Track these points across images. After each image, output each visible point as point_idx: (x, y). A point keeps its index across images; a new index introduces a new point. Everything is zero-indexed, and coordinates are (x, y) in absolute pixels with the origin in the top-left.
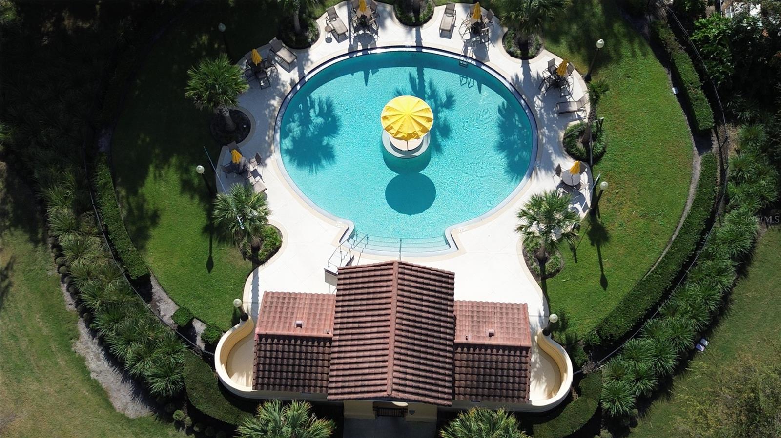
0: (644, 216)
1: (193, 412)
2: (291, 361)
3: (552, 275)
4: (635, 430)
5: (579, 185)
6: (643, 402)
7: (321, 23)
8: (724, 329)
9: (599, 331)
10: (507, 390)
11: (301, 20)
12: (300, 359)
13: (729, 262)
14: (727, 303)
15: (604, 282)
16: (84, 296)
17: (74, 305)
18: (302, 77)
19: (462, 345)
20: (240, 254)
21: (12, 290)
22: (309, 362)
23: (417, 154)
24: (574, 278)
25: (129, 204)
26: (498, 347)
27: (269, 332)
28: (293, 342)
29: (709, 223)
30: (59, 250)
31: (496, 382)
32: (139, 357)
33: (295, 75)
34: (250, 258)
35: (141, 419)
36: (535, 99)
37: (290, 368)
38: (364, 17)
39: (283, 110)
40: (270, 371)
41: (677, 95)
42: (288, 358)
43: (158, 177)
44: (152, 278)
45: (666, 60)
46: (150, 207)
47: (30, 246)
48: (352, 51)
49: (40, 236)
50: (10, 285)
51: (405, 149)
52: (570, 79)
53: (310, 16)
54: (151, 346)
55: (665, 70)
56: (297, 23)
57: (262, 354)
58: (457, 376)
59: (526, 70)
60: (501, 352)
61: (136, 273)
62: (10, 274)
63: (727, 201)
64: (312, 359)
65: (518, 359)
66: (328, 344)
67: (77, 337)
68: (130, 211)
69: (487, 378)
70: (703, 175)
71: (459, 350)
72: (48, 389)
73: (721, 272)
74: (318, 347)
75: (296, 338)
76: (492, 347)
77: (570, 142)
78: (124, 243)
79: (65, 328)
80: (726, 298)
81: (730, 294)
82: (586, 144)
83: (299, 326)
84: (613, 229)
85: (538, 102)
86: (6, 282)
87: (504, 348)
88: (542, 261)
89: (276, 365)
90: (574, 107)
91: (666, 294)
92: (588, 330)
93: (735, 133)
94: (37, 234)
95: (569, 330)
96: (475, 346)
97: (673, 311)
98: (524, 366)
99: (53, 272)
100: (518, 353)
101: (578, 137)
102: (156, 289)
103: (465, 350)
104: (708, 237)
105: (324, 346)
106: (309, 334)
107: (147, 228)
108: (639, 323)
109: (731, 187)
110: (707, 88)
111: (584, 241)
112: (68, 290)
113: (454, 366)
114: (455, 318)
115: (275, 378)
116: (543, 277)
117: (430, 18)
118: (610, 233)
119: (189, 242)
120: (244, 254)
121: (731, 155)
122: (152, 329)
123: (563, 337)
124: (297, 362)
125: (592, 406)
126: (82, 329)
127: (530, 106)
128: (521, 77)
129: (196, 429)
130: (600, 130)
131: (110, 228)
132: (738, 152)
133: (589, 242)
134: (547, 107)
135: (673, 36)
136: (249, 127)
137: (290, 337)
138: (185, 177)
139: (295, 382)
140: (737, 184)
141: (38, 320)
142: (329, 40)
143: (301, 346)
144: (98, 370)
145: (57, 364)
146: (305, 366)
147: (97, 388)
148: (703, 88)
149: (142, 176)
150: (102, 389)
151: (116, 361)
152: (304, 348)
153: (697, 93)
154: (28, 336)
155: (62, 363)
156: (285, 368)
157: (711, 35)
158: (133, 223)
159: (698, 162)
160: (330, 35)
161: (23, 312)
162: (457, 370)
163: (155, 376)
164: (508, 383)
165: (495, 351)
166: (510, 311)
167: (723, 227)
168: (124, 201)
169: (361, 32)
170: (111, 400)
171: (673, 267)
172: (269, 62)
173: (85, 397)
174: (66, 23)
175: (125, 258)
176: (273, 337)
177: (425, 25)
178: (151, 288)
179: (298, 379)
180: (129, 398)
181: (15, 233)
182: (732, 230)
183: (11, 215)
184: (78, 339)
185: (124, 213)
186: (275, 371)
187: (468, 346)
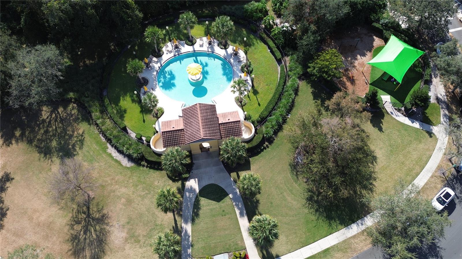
0: (267, 85)
1: (147, 161)
2: (173, 138)
3: (244, 105)
4: (275, 141)
5: (247, 80)
6: (276, 133)
7: (164, 49)
8: (294, 110)
9: (260, 117)
10: (236, 133)
11: (158, 49)
12: (175, 137)
13: (292, 92)
14: (294, 103)
15: (259, 105)
16: (108, 135)
17: (105, 140)
18: (161, 65)
19: (221, 124)
20: (152, 116)
21: (85, 139)
22: (178, 137)
23: (200, 80)
24: (251, 105)
25: (116, 109)
26: (231, 122)
27: (165, 131)
28: (172, 132)
29: (285, 83)
30: (97, 125)
31: (233, 132)
32: (128, 149)
33: (159, 65)
34: (156, 117)
35: (131, 167)
36: (231, 59)
37: (173, 140)
38: (176, 45)
39: (157, 75)
40: (167, 142)
41: (270, 52)
42: (172, 137)
43: (124, 100)
44: (127, 128)
45: (266, 43)
46: (123, 109)
47: (89, 126)
48: (175, 56)
49: (91, 123)
50: (84, 138)
51: (195, 79)
52: (239, 52)
53: (161, 48)
54: (130, 145)
55: (266, 46)
56: (157, 50)
57: (164, 137)
58: (221, 133)
59: (227, 52)
60: (232, 123)
61: (122, 126)
62: (84, 135)
63: (289, 77)
64: (179, 136)
65: (237, 125)
66: (183, 131)
67: (108, 148)
68: (117, 111)
69: (230, 131)
70: (281, 70)
71: (221, 125)
72: (102, 164)
73: (290, 95)
74: (180, 132)
75: (173, 131)
76: (230, 123)
77: (243, 69)
78: (117, 119)
79: (103, 147)
80: (293, 101)
81: (294, 101)
82: (247, 69)
83: (173, 128)
84: (259, 90)
85: (232, 61)
86: (83, 137)
87: (233, 122)
88: (241, 102)
89: (169, 140)
90: (242, 59)
91: (276, 103)
92: (257, 118)
93: (288, 59)
94: (90, 122)
95: (252, 119)
96: (225, 123)
97: (279, 108)
98: (239, 126)
99: (96, 132)
100: (237, 123)
101: (245, 67)
102: (129, 131)
103: (222, 125)
104: (285, 87)
105: (182, 132)
106: (176, 129)
107: (124, 114)
108: (270, 112)
109: (289, 73)
110: (278, 48)
111: (251, 94)
112: (102, 136)
113: (220, 130)
114: (218, 118)
115: (169, 143)
116: (242, 106)
117: (196, 42)
118: (259, 91)
119: (136, 116)
120: (154, 116)
121: (288, 64)
122: (130, 140)
123: (251, 121)
124: (175, 138)
125: (261, 136)
126: (109, 145)
127: (230, 62)
128: (226, 54)
129: (149, 166)
130: (250, 64)
131: (112, 116)
132: (290, 63)
133: (253, 95)
134: (234, 61)
135: (266, 36)
136: (148, 81)
137: (171, 131)
138: (132, 98)
139: (175, 144)
140: (291, 71)
141: (95, 146)
142: (167, 53)
143: (175, 133)
144: (116, 156)
145: (103, 157)
146: (177, 138)
147: (116, 161)
148: (277, 48)
149: (119, 100)
150: (118, 161)
151: (121, 152)
152: (176, 133)
153: (275, 49)
154: (92, 151)
155: (105, 156)
156: (171, 140)
157: (276, 33)
158: (119, 114)
159: (279, 68)
160: (167, 52)
161: (90, 145)
162: (221, 131)
163: (133, 153)
164: (236, 132)
165: (231, 124)
166: (233, 113)
167: (289, 83)
168: (115, 108)
169: (176, 50)
170: (121, 163)
171: (277, 96)
172: (150, 62)
173: (113, 164)
174: (87, 62)
175: (118, 123)
176: (166, 132)
177: (195, 45)
178: (127, 131)
179: (176, 142)
180: (127, 162)
181: (83, 123)
182: (291, 83)
183: (81, 119)
184: (108, 149)
185: (115, 112)
186: (169, 142)
187: (223, 124)
